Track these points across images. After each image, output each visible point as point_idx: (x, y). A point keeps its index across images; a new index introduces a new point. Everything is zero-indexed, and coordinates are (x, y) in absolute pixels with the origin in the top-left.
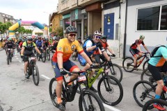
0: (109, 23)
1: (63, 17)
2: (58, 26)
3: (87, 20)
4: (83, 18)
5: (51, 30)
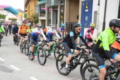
0: (87, 10)
1: (39, 3)
2: (33, 12)
3: (63, 6)
4: (59, 4)
5: (26, 16)
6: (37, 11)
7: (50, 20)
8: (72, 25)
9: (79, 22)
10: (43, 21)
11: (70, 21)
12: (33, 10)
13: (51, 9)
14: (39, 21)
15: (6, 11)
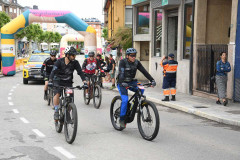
1: (134, 1)
2: (121, 24)
3: (192, 5)
6: (131, 22)
7: (160, 42)
8: (213, 53)
9: (232, 45)
10: (144, 44)
11: (210, 43)
12: (122, 19)
13: (163, 15)
14: (135, 44)
15: (64, 25)
